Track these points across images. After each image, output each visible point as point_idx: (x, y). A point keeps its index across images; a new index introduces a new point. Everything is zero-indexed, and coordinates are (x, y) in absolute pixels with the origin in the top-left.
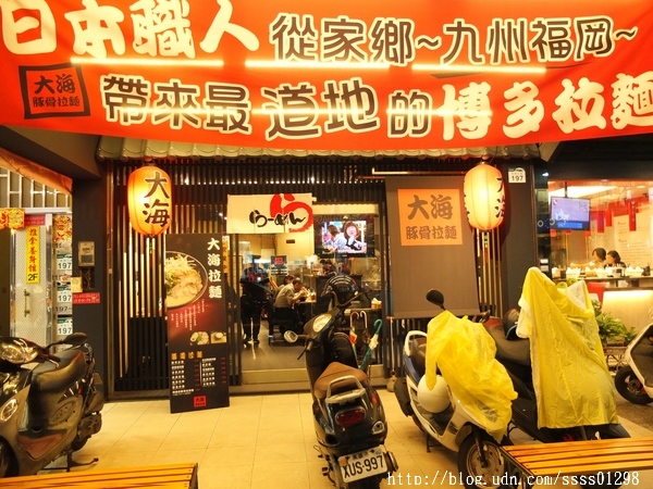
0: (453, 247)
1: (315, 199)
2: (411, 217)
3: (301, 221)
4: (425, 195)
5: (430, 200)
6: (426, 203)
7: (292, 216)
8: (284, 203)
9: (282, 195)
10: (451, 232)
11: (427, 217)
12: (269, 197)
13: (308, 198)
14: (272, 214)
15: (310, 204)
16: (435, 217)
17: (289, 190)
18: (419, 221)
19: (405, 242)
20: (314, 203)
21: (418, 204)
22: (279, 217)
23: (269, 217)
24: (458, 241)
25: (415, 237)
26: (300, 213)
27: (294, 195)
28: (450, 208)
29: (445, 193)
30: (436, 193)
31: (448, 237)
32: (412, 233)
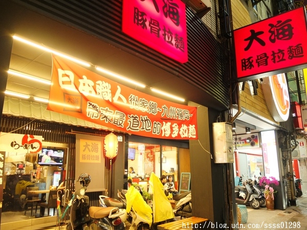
0: (97, 164)
1: (43, 139)
2: (84, 151)
3: (35, 148)
4: (90, 142)
5: (91, 145)
6: (89, 145)
7: (32, 145)
8: (29, 139)
9: (29, 135)
10: (97, 158)
11: (90, 151)
12: (22, 136)
13: (40, 138)
14: (23, 144)
15: (41, 141)
16: (92, 151)
17: (32, 133)
18: (87, 153)
19: (81, 160)
20: (43, 141)
21: (87, 146)
22: (26, 146)
23: (21, 144)
24: (99, 161)
25: (85, 159)
26: (36, 145)
27: (34, 136)
28: (98, 148)
29: (97, 142)
30: (93, 142)
31: (96, 160)
32: (84, 157)
